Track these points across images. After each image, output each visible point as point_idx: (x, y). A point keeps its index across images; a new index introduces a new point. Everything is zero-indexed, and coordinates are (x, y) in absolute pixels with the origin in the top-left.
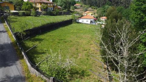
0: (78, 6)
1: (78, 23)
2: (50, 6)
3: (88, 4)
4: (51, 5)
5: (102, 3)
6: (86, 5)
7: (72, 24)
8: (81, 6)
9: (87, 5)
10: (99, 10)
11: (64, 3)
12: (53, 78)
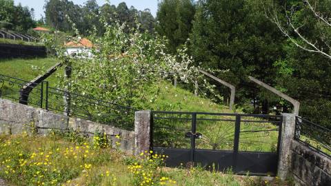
6: (63, 32)
8: (52, 32)
11: (9, 11)
12: (148, 112)
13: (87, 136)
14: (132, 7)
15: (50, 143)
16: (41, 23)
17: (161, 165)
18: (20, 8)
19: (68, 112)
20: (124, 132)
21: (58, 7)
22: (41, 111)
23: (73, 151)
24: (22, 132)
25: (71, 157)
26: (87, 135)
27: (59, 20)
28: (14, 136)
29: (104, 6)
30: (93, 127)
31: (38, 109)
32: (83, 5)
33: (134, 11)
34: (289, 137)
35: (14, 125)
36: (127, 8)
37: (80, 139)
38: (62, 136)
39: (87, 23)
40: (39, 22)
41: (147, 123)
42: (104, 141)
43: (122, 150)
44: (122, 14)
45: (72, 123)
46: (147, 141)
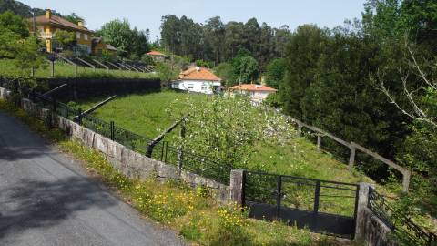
0: (159, 56)
1: (178, 91)
2: (82, 40)
3: (188, 54)
4: (86, 37)
5: (228, 51)
6: (180, 57)
7: (160, 91)
8: (168, 58)
9: (182, 56)
10: (220, 69)
11: (125, 36)
12: (241, 172)
13: (194, 187)
14: (265, 23)
15: (166, 189)
16: (156, 45)
17: (250, 216)
18: (135, 32)
19: (181, 166)
20: (222, 186)
21: (176, 27)
22: (161, 164)
23: (183, 196)
24: (147, 178)
25: (181, 201)
26: (193, 185)
27: (176, 42)
28: (142, 181)
29: (229, 23)
30: (198, 180)
31: (159, 163)
32: (204, 23)
33: (267, 28)
34: (363, 204)
35: (142, 173)
36: (257, 25)
37: (189, 188)
38: (175, 184)
39: (208, 45)
40: (154, 44)
41: (241, 180)
42: (206, 192)
43: (219, 200)
44: (251, 33)
45: (183, 176)
46: (240, 195)
